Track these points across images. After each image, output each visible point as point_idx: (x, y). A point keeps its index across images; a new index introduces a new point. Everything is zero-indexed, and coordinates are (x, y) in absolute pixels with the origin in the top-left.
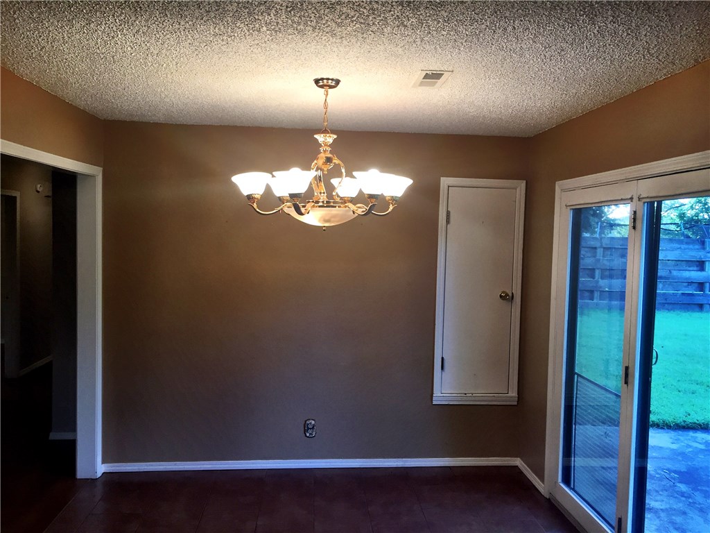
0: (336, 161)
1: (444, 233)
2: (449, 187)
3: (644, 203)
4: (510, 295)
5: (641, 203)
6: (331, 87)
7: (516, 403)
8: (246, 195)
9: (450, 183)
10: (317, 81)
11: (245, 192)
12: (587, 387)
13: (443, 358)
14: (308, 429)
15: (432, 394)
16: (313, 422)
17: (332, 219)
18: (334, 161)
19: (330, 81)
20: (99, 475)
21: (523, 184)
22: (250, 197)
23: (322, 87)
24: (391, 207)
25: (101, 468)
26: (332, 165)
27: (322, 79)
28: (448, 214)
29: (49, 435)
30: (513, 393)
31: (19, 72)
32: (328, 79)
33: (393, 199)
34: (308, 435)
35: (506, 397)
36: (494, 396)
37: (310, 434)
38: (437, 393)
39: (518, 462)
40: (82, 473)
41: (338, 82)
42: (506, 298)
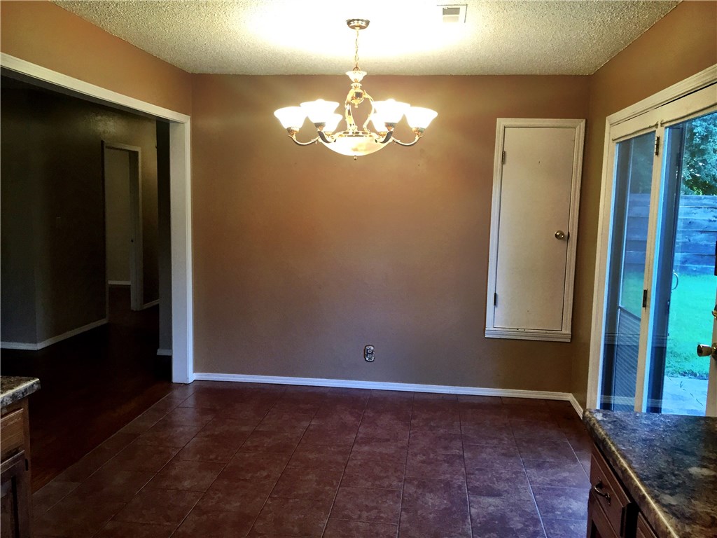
0: (366, 96)
1: (499, 173)
2: (505, 127)
3: (666, 128)
4: (566, 234)
5: (663, 128)
6: (361, 27)
7: (569, 341)
8: (286, 128)
9: (506, 124)
10: (349, 22)
11: (286, 125)
12: (627, 319)
13: (495, 294)
14: (368, 353)
15: (485, 327)
16: (372, 348)
17: (359, 149)
18: (363, 96)
19: (360, 22)
20: (190, 381)
21: (582, 123)
22: (290, 131)
23: (353, 27)
24: (417, 138)
25: (192, 377)
26: (362, 99)
27: (353, 20)
28: (504, 154)
29: (156, 352)
30: (567, 331)
31: (107, 29)
32: (358, 20)
33: (420, 131)
34: (367, 359)
35: (560, 334)
36: (546, 333)
37: (369, 359)
38: (489, 327)
39: (569, 397)
40: (176, 378)
41: (368, 23)
42: (562, 237)
